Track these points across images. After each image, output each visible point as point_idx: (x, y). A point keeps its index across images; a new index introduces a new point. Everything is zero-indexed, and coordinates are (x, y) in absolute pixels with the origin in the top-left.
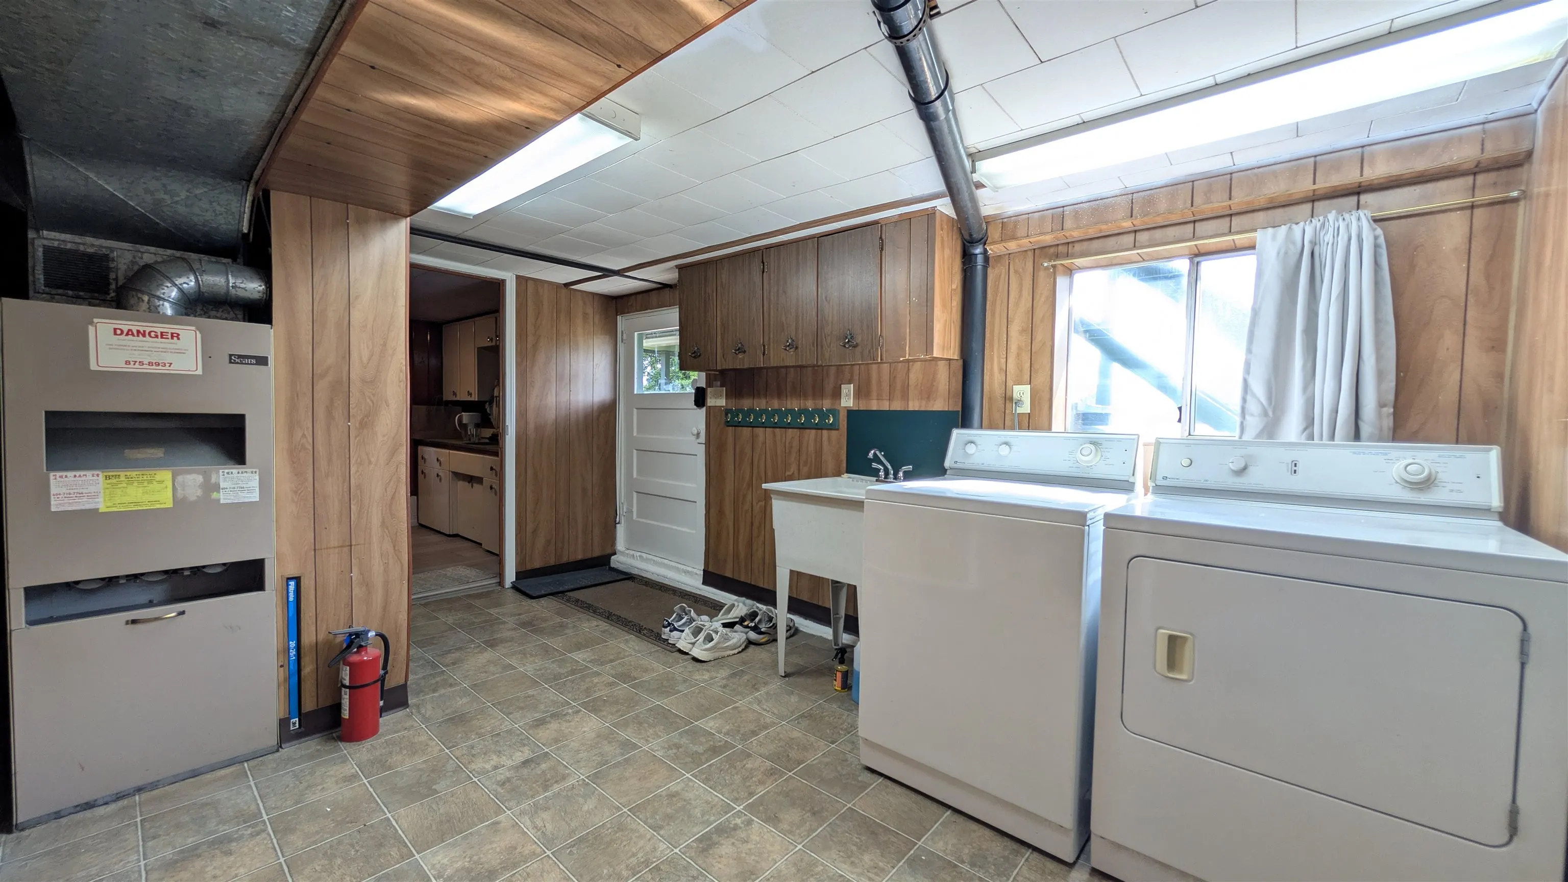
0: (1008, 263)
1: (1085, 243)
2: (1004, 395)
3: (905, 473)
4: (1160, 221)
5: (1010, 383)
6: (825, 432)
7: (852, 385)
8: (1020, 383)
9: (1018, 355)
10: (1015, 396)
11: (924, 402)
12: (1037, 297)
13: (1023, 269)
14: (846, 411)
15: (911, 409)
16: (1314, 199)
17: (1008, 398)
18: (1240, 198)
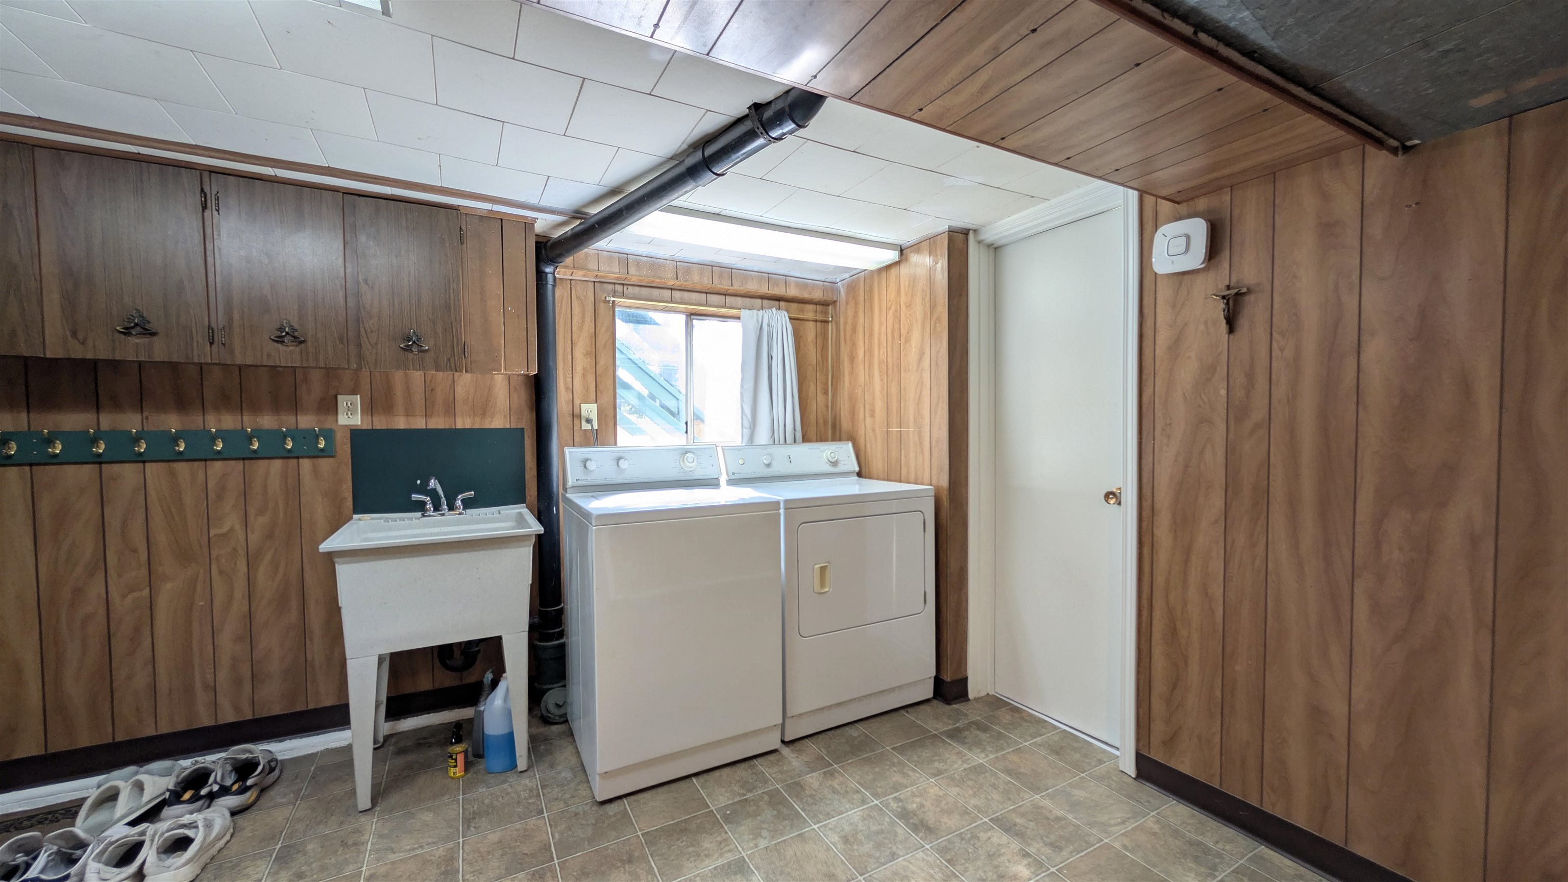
0: (569, 289)
1: (637, 289)
2: (571, 413)
3: (463, 501)
4: (690, 287)
5: (577, 402)
6: (306, 464)
7: (359, 396)
8: (586, 401)
9: (584, 376)
10: (583, 414)
11: (478, 420)
12: (599, 325)
13: (585, 297)
14: (349, 432)
15: (459, 426)
16: (763, 297)
17: (576, 416)
18: (737, 287)
